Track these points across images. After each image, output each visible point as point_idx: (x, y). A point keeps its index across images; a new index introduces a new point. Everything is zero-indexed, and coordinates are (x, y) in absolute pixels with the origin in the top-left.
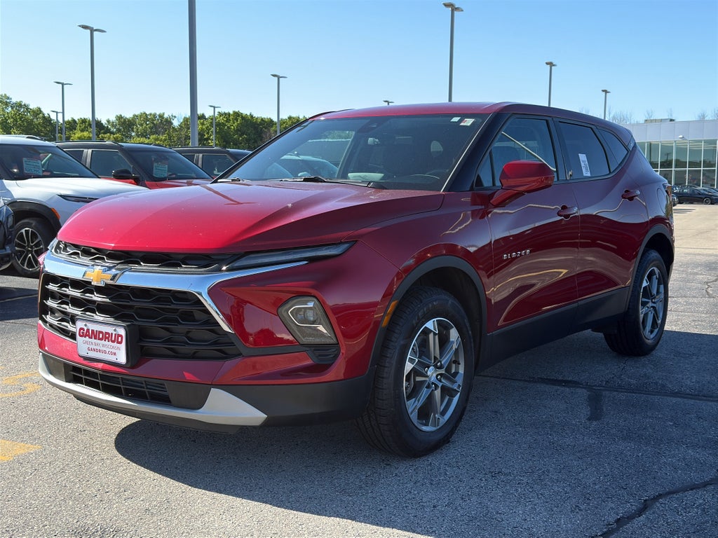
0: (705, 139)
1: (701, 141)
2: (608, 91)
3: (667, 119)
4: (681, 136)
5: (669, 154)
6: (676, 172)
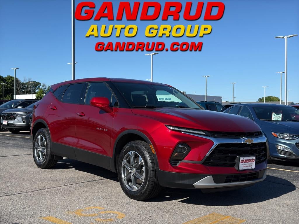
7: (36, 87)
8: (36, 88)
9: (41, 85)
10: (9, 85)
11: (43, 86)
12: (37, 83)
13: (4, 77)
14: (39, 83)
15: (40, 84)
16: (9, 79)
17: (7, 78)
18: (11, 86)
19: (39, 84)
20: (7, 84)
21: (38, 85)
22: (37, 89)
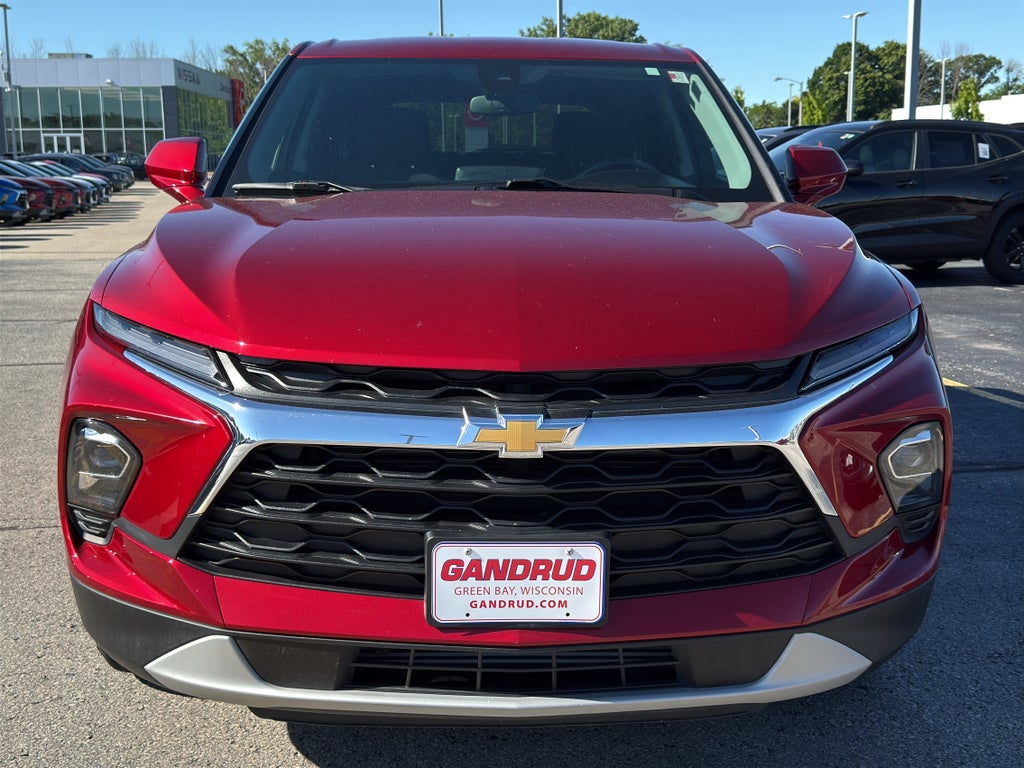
0: (144, 85)
1: (137, 89)
2: (9, 6)
3: (80, 54)
4: (109, 81)
5: (73, 106)
6: (107, 133)
7: (981, 74)
8: (983, 80)
9: (1001, 67)
10: (888, 76)
11: (1008, 71)
12: (986, 59)
13: (873, 47)
14: (994, 59)
15: (999, 63)
16: (890, 54)
17: (884, 50)
18: (895, 77)
19: (994, 62)
20: (880, 74)
21: (991, 68)
22: (985, 83)
